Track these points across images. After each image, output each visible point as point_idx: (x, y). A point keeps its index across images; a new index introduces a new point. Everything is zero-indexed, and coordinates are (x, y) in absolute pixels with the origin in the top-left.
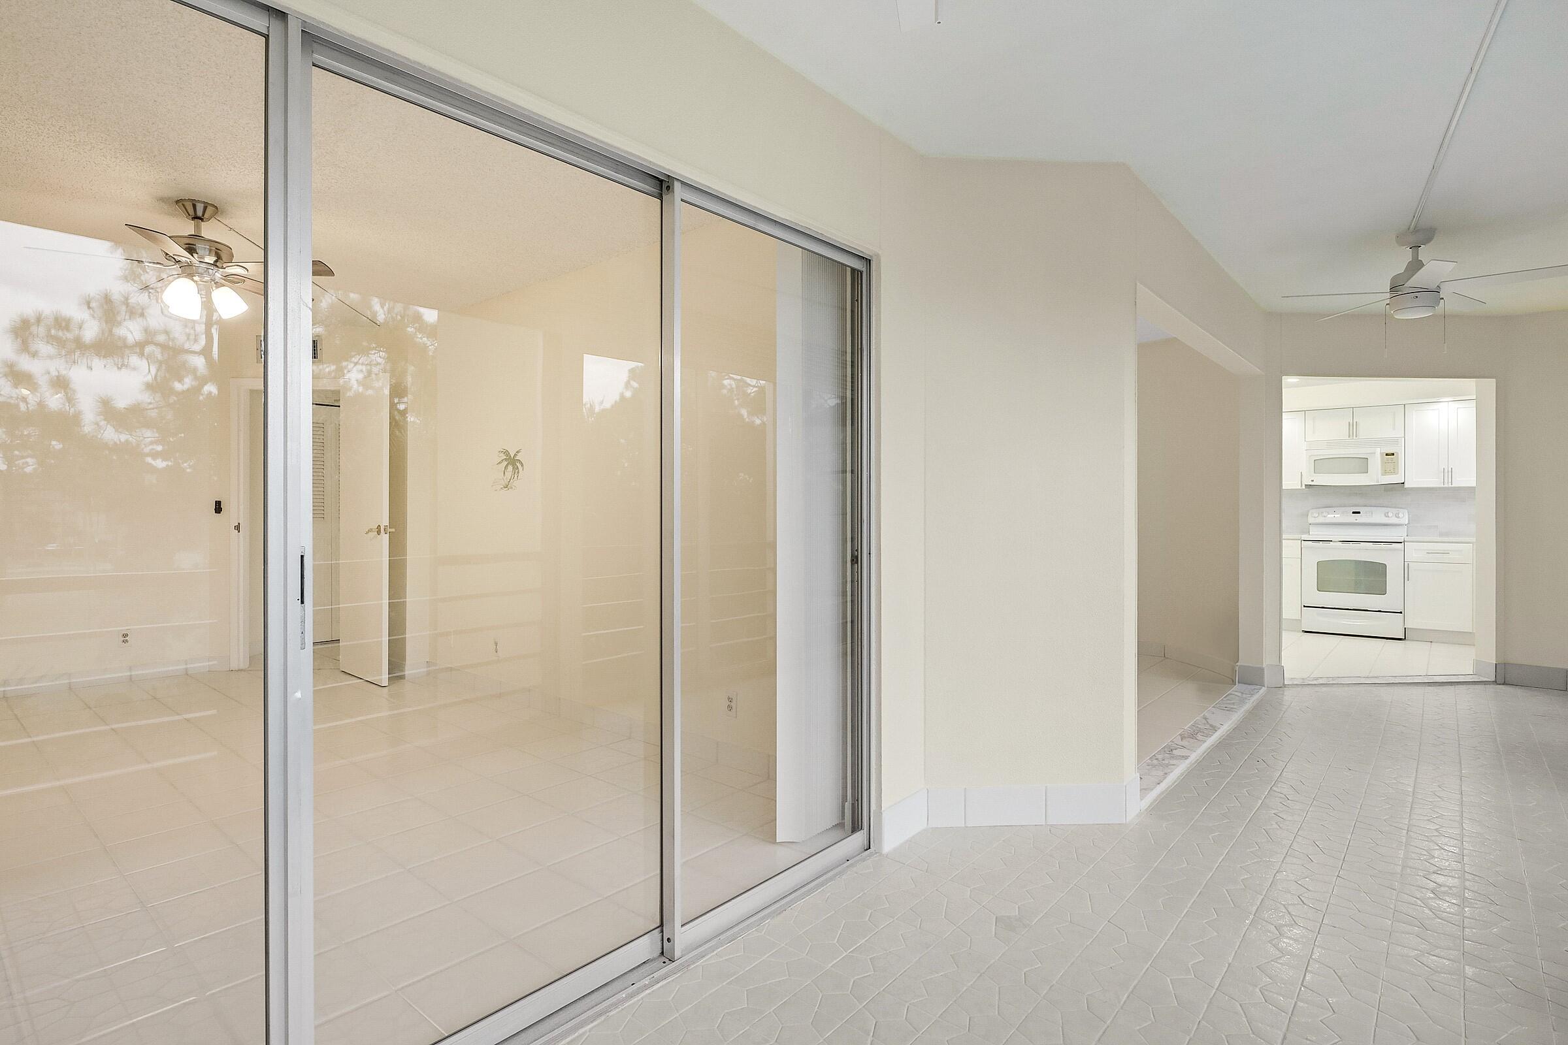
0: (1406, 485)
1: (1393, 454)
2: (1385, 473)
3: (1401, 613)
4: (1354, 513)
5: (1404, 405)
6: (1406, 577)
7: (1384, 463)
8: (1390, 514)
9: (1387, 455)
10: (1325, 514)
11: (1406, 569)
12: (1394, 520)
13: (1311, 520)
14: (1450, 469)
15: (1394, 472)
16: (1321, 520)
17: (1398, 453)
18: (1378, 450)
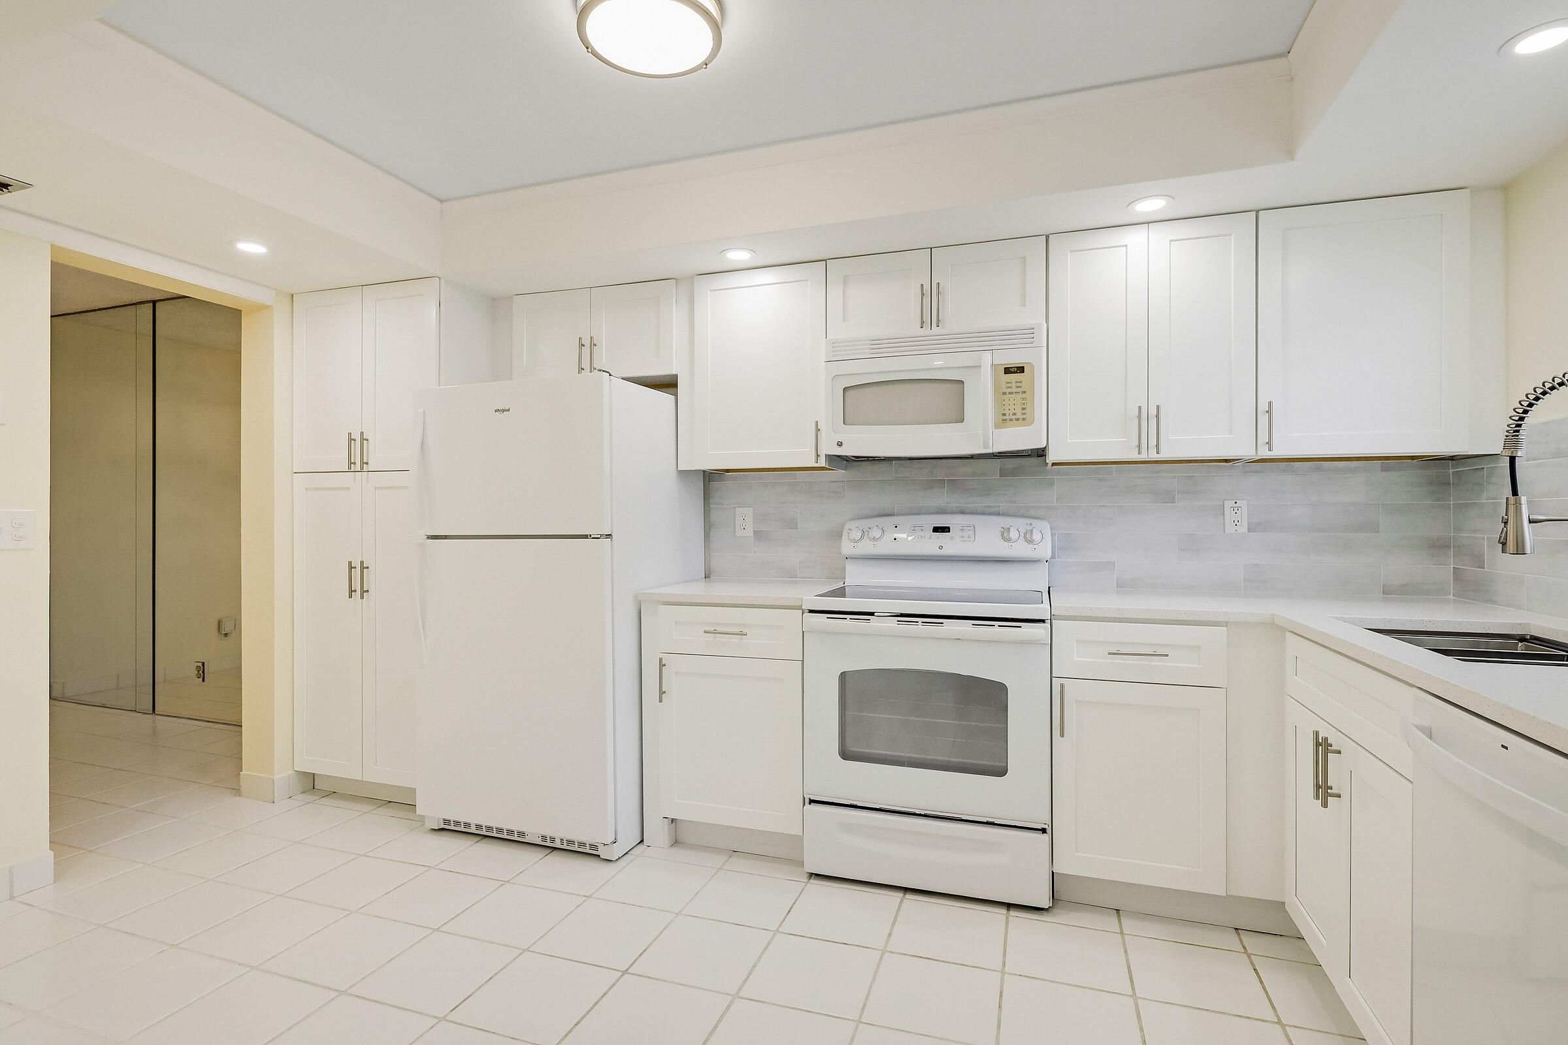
0: (1051, 457)
1: (1021, 370)
2: (1004, 420)
3: (1044, 831)
4: (936, 530)
5: (1047, 237)
6: (1056, 726)
7: (1001, 394)
8: (1014, 534)
9: (1007, 371)
10: (876, 533)
11: (1056, 701)
12: (1019, 549)
13: (847, 548)
14: (1153, 412)
15: (1023, 418)
16: (866, 548)
17: (1032, 366)
18: (987, 359)
